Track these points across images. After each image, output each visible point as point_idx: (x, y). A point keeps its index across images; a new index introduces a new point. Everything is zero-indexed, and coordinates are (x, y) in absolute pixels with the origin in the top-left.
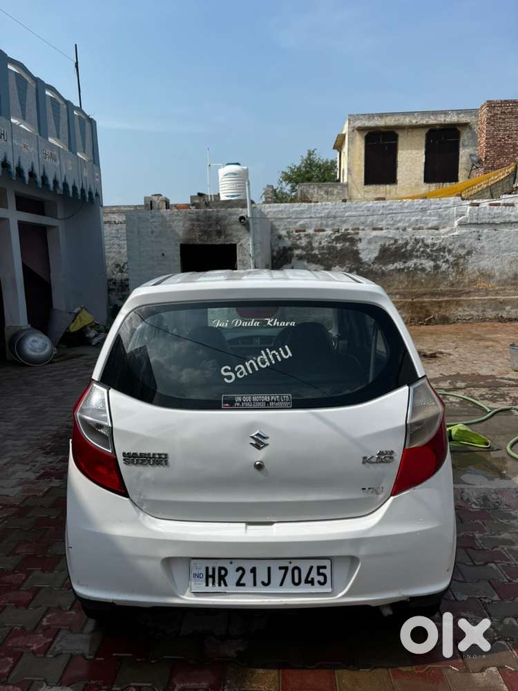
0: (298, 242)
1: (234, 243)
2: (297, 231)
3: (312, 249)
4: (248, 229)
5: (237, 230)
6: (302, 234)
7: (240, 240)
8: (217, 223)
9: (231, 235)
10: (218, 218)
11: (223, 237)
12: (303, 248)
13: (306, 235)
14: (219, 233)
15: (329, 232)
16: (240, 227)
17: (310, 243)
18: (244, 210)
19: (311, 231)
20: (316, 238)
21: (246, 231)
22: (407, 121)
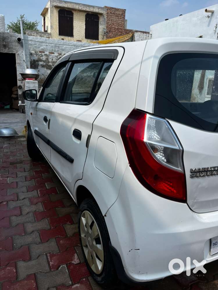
0: (41, 58)
1: (14, 53)
2: (40, 52)
3: (49, 62)
4: (22, 46)
5: (15, 46)
6: (43, 54)
7: (17, 51)
8: (3, 41)
9: (12, 48)
10: (4, 38)
11: (7, 49)
12: (44, 61)
13: (45, 55)
14: (5, 46)
15: (56, 54)
16: (17, 44)
17: (47, 59)
18: (19, 35)
19: (47, 53)
20: (50, 57)
21: (21, 47)
22: (77, 7)
